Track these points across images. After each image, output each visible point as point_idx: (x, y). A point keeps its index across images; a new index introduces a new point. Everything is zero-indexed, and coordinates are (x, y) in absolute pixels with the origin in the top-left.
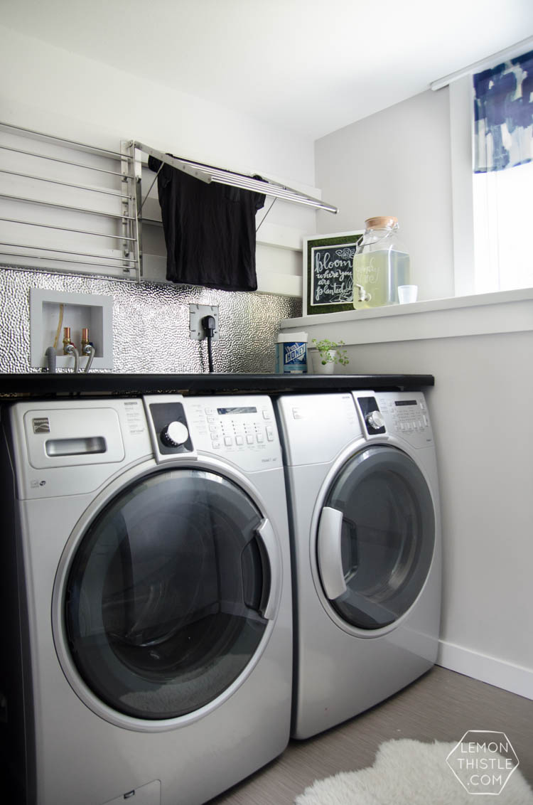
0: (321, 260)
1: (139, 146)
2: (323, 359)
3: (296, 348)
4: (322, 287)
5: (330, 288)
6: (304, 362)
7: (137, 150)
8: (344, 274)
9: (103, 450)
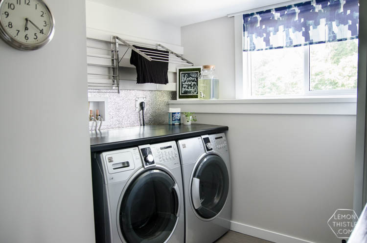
0: (184, 77)
1: (117, 38)
2: (188, 120)
3: (176, 115)
4: (185, 88)
5: (188, 88)
6: (180, 120)
7: (117, 40)
8: (193, 83)
9: (128, 166)
